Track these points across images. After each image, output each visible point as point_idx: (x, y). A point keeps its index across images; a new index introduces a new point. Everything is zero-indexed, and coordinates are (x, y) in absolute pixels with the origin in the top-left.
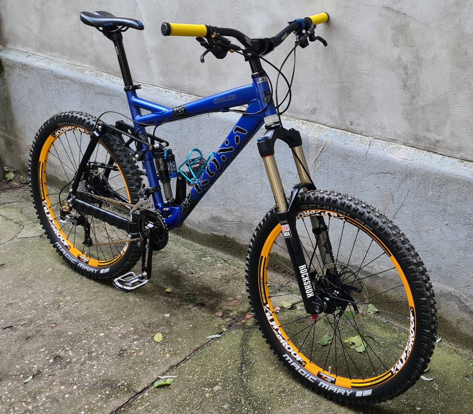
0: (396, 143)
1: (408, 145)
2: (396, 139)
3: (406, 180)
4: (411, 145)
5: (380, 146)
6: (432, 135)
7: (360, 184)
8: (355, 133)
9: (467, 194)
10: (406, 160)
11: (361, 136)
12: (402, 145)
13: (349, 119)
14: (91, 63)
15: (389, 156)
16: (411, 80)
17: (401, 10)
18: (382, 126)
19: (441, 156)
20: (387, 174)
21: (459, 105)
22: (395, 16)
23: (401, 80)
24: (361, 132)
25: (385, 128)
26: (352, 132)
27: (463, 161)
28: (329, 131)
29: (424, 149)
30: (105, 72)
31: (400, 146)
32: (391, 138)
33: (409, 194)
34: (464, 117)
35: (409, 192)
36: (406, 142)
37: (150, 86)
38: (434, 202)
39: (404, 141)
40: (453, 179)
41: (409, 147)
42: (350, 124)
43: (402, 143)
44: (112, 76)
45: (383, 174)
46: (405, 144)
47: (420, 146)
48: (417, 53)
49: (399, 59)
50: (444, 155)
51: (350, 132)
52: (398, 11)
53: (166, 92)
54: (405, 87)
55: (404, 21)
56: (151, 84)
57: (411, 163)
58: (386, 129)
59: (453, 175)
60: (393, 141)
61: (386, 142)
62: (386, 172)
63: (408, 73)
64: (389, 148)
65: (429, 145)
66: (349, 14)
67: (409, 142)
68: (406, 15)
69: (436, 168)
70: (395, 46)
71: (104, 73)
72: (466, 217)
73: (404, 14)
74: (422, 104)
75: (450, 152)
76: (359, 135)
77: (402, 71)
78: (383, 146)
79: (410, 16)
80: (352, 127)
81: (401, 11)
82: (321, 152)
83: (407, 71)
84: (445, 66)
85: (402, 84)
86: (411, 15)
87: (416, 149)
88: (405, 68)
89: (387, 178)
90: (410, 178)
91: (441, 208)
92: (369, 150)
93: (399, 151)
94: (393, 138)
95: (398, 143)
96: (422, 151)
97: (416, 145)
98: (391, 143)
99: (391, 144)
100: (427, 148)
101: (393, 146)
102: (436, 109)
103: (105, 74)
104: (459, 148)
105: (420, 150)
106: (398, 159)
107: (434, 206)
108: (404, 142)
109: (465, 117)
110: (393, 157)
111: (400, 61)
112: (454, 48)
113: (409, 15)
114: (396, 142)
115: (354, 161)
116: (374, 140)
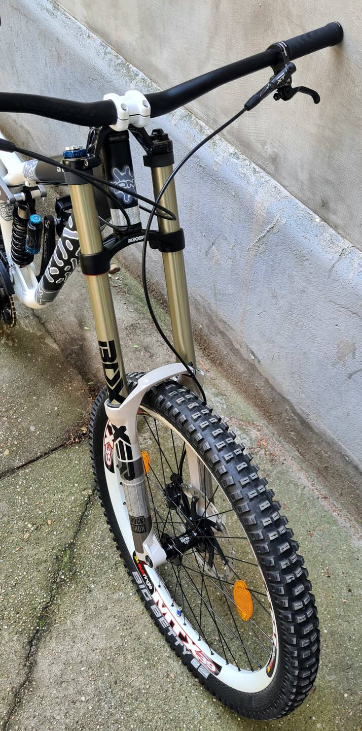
5: (356, 266)
8: (326, 222)
11: (334, 232)
13: (321, 195)
20: (355, 315)
24: (335, 226)
26: (323, 219)
28: (287, 203)
42: (322, 204)
45: (349, 312)
51: (320, 217)
62: (354, 311)
76: (331, 229)
78: (361, 267)
80: (324, 211)
82: (268, 232)
89: (353, 320)
115: (312, 271)
116: (352, 248)
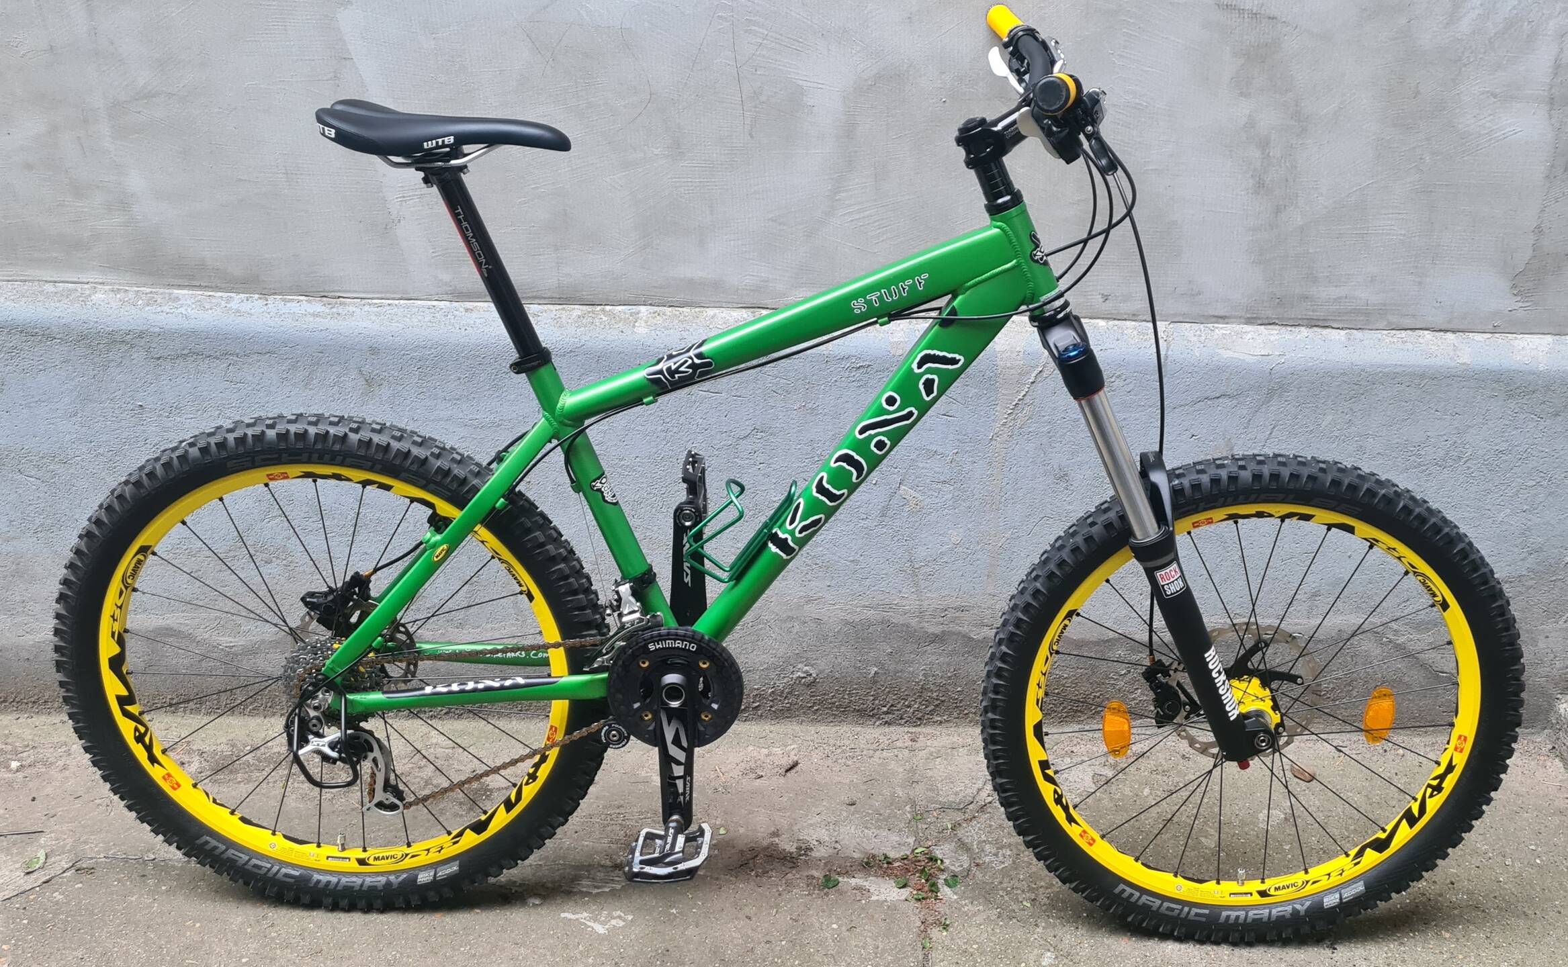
0: (1227, 323)
1: (1259, 322)
2: (1227, 314)
3: (1270, 401)
4: (1266, 322)
5: (1195, 339)
6: (1320, 288)
7: (1142, 439)
8: (1115, 319)
9: (1416, 403)
10: (1269, 357)
11: (1134, 323)
12: (1242, 326)
13: (1099, 288)
14: (113, 264)
15: (1225, 357)
16: (1277, 170)
17: (1263, 8)
18: (1192, 290)
19: (1343, 332)
20: (1221, 400)
21: (1391, 211)
22: (1247, 25)
23: (1251, 173)
24: (1134, 315)
25: (1199, 293)
26: (1109, 319)
27: (1394, 332)
29: (1299, 325)
30: (180, 287)
31: (1237, 327)
32: (1216, 314)
33: (1274, 434)
34: (1401, 234)
35: (1274, 428)
36: (1255, 315)
37: (397, 302)
38: (1337, 437)
39: (1248, 316)
40: (1386, 375)
41: (1263, 327)
42: (1103, 300)
43: (1243, 320)
44: (220, 294)
45: (1209, 402)
46: (1250, 321)
47: (1290, 319)
48: (1297, 106)
49: (1251, 124)
50: (1346, 328)
51: (1103, 318)
52: (1254, 11)
53: (467, 310)
54: (1260, 186)
55: (1268, 34)
56: (399, 296)
57: (1283, 361)
58: (1201, 296)
59: (1386, 367)
60: (1220, 320)
61: (1202, 325)
62: (1218, 395)
63: (1271, 154)
64: (1216, 337)
65: (1311, 313)
66: (1121, 29)
67: (1262, 316)
68: (1274, 20)
69: (1343, 360)
70: (1241, 94)
71: (176, 291)
72: (1410, 454)
73: (1269, 18)
74: (1301, 223)
75: (1362, 318)
76: (1128, 323)
77: (1255, 153)
78: (1200, 336)
79: (1284, 22)
80: (1109, 306)
81: (1263, 12)
82: (1032, 383)
83: (1267, 151)
84: (1364, 127)
85: (1251, 182)
86: (1289, 17)
87: (1277, 327)
88: (1264, 144)
89: (1219, 408)
90: (1280, 396)
91: (1351, 447)
92: (1170, 353)
93: (1246, 340)
94: (1222, 313)
95: (1232, 323)
96: (1293, 328)
97: (1278, 318)
98: (1216, 325)
99: (1217, 328)
100: (1308, 319)
101: (1224, 332)
102: (1335, 227)
103: (185, 292)
104: (1385, 305)
105: (1289, 329)
106: (1249, 359)
107: (1334, 445)
108: (1248, 318)
109: (1404, 235)
110: (1236, 355)
111: (1252, 130)
112: (1390, 85)
113: (1284, 19)
114: (1226, 321)
115: (1131, 386)
116: (1171, 326)
